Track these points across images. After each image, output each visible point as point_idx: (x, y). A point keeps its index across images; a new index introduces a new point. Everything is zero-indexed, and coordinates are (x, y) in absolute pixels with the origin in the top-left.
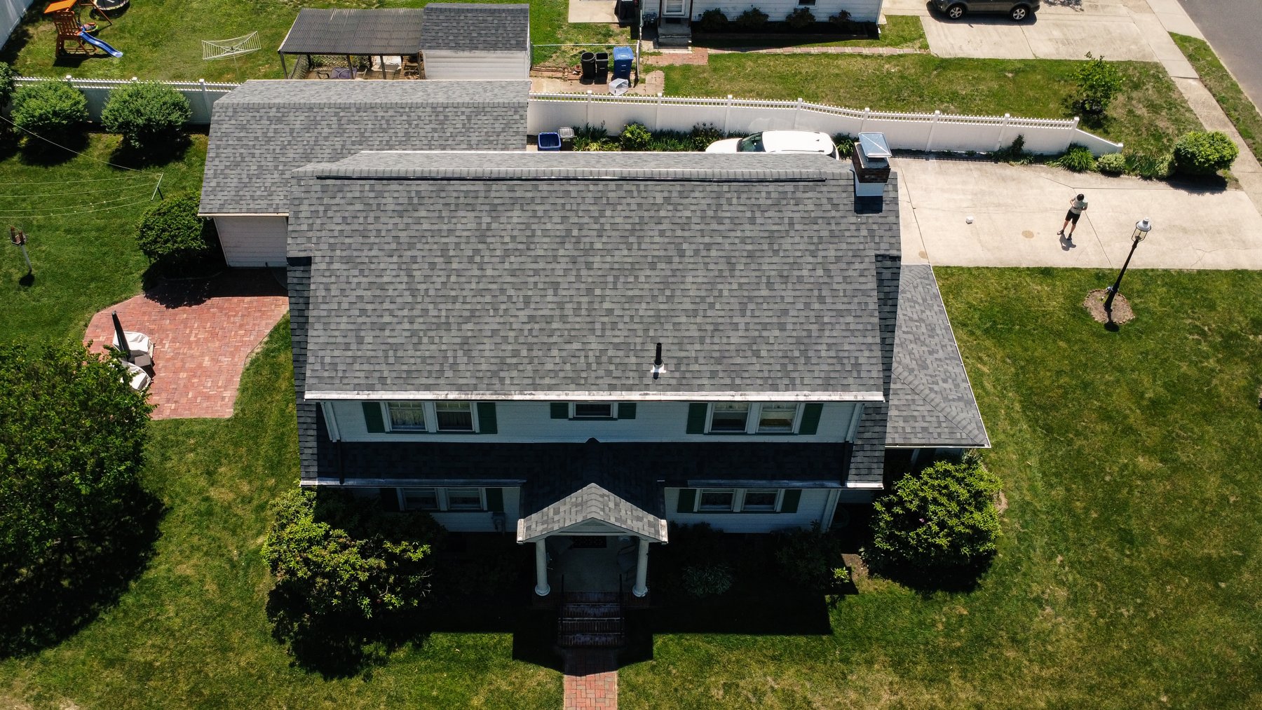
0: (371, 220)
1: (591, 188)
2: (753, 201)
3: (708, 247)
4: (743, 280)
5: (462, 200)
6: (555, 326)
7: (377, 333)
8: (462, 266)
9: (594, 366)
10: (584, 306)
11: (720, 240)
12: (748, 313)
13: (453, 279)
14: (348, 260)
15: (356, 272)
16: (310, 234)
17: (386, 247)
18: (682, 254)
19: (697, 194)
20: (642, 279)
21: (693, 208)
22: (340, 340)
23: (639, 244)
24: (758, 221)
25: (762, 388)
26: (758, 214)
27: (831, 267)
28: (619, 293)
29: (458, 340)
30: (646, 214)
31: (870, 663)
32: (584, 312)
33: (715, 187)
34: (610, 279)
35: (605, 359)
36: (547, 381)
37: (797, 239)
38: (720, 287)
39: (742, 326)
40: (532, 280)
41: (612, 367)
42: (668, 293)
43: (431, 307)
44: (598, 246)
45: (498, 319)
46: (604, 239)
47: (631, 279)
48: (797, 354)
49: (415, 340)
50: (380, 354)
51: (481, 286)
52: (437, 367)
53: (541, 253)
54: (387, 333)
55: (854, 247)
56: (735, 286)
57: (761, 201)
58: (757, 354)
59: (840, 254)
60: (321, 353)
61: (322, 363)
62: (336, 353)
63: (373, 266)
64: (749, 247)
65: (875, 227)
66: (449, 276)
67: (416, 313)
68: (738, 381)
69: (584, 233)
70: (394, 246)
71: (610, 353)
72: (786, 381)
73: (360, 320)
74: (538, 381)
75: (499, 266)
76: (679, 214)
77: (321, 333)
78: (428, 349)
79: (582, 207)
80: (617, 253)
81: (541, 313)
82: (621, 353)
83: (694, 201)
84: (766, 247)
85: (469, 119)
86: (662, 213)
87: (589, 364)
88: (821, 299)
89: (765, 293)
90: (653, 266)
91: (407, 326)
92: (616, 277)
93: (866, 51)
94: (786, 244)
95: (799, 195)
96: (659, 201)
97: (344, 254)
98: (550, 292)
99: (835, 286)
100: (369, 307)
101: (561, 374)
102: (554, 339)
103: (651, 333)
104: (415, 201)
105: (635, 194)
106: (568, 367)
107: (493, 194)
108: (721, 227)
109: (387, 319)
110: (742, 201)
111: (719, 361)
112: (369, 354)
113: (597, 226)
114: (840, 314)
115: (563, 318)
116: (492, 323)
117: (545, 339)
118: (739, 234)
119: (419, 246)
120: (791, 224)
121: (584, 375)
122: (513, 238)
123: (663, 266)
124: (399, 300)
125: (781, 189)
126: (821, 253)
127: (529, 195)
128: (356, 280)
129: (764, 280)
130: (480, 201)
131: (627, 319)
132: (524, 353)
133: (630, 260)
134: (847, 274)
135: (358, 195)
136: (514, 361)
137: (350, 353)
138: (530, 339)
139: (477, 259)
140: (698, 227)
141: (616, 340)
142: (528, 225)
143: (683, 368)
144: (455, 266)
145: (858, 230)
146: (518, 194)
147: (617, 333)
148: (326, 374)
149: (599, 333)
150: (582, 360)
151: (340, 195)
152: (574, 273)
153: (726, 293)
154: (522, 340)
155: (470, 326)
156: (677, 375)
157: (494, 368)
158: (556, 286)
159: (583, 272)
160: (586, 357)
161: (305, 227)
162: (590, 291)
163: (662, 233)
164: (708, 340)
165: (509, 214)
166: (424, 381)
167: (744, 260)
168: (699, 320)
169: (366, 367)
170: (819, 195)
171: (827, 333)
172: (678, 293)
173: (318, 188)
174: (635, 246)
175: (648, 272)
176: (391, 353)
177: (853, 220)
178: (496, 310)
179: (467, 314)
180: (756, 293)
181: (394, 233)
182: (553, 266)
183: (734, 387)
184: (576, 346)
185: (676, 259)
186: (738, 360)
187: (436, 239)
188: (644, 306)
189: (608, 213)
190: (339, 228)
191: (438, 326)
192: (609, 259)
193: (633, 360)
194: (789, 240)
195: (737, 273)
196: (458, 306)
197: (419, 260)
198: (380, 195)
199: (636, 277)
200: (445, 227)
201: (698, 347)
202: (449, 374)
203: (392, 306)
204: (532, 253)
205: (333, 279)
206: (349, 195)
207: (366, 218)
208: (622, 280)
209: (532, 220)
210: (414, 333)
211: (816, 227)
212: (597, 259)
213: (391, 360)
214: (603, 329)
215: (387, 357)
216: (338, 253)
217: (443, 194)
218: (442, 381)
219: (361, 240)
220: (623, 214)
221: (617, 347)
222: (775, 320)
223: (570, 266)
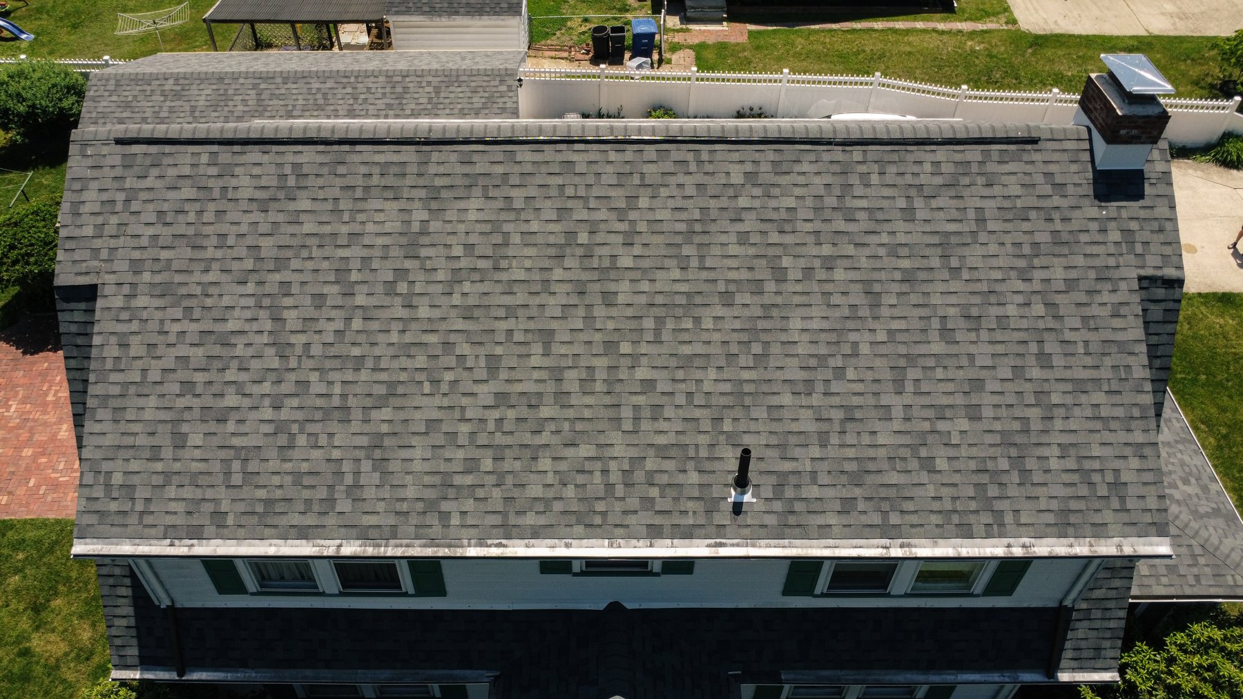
0: (209, 216)
1: (613, 156)
2: (909, 179)
3: (829, 263)
4: (895, 325)
5: (376, 180)
6: (545, 412)
7: (212, 427)
8: (373, 301)
9: (620, 491)
10: (601, 375)
11: (850, 250)
12: (909, 387)
13: (357, 324)
14: (164, 291)
15: (178, 313)
16: (98, 243)
17: (235, 266)
18: (780, 275)
19: (805, 167)
20: (708, 323)
21: (798, 191)
22: (142, 440)
23: (702, 258)
24: (920, 215)
25: (939, 533)
26: (918, 203)
27: (1059, 299)
28: (664, 349)
29: (364, 441)
30: (713, 203)
32: (599, 387)
33: (837, 153)
34: (649, 324)
35: (639, 476)
36: (530, 519)
37: (993, 249)
38: (853, 337)
39: (897, 412)
40: (504, 325)
41: (654, 492)
42: (757, 349)
43: (314, 377)
44: (626, 262)
45: (438, 401)
46: (637, 250)
47: (688, 324)
48: (1004, 464)
49: (282, 440)
50: (216, 467)
51: (408, 338)
52: (322, 493)
53: (521, 275)
54: (231, 427)
55: (1097, 262)
56: (882, 336)
57: (923, 179)
58: (928, 465)
59: (1073, 274)
60: (106, 466)
61: (108, 486)
62: (134, 466)
63: (209, 302)
64: (906, 264)
65: (1134, 225)
66: (348, 320)
67: (286, 388)
68: (894, 519)
69: (599, 238)
70: (249, 264)
71: (650, 465)
72: (987, 518)
73: (181, 403)
74: (513, 520)
75: (443, 301)
76: (773, 203)
77: (106, 427)
78: (307, 457)
79: (596, 192)
80: (659, 275)
81: (519, 388)
82: (670, 465)
83: (801, 180)
84: (935, 262)
86: (743, 202)
87: (610, 487)
88: (1044, 360)
89: (937, 348)
90: (727, 299)
91: (268, 414)
92: (660, 321)
94: (974, 256)
95: (991, 167)
96: (737, 179)
97: (158, 279)
98: (537, 349)
99: (1068, 336)
100: (200, 377)
101: (558, 506)
102: (544, 438)
103: (727, 426)
104: (291, 182)
105: (693, 167)
106: (570, 492)
107: (432, 169)
108: (851, 227)
109: (231, 400)
110: (889, 179)
111: (856, 479)
112: (197, 467)
113: (623, 227)
114: (1080, 387)
115: (561, 397)
116: (428, 407)
117: (527, 439)
118: (885, 238)
119: (295, 264)
120: (981, 221)
121: (600, 506)
122: (469, 247)
123: (747, 299)
124: (255, 364)
125: (958, 157)
126: (1038, 275)
127: (499, 169)
128: (176, 328)
129: (936, 324)
130: (409, 181)
131: (681, 399)
132: (487, 464)
133: (684, 288)
134: (1087, 311)
135: (187, 171)
136: (469, 480)
137: (159, 466)
138: (499, 439)
139: (402, 287)
140: (809, 227)
141: (661, 440)
142: (496, 226)
143: (789, 493)
144: (360, 300)
145: (1103, 231)
146: (478, 169)
147: (663, 425)
148: (114, 506)
149: (628, 426)
150: (598, 478)
151: (155, 172)
152: (581, 312)
153: (865, 349)
154: (482, 439)
155: (386, 413)
156: (778, 506)
157: (431, 494)
158: (547, 337)
159: (599, 311)
160: (605, 472)
161: (89, 231)
162: (610, 346)
163: (743, 239)
164: (835, 440)
165: (462, 204)
166: (296, 519)
167: (896, 288)
168: (816, 400)
169: (188, 493)
170: (1029, 168)
171: (1058, 424)
172: (775, 349)
173: (117, 160)
174: (694, 263)
175: (719, 311)
176: (236, 466)
177: (1093, 212)
178: (435, 382)
179: (381, 390)
180: (923, 349)
181: (249, 241)
182: (543, 299)
183: (887, 531)
184: (585, 451)
185: (770, 286)
186: (894, 478)
187: (328, 251)
188: (712, 374)
189: (643, 202)
190: (151, 231)
191: (327, 413)
192: (645, 286)
193: (694, 477)
194: (980, 251)
195: (885, 311)
196: (364, 375)
197: (295, 289)
198: (227, 171)
199: (697, 320)
200: (344, 229)
201: (815, 452)
202: (344, 505)
203: (243, 377)
204: (504, 276)
205: (135, 326)
206: (172, 172)
207: (200, 212)
208: (670, 324)
209: (504, 216)
210: (280, 427)
211: (1026, 226)
212: (625, 286)
213: (237, 479)
214: (636, 419)
215: (228, 474)
216: (147, 277)
217: (341, 170)
218: (331, 520)
219: (189, 253)
220: (671, 203)
221: (663, 452)
222: (959, 400)
223: (574, 300)
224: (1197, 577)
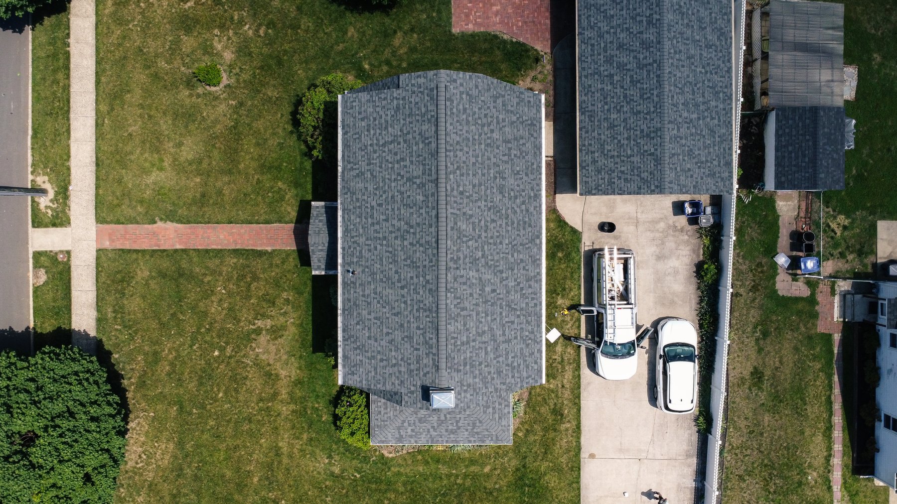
0: (417, 118)
1: (434, 240)
2: (428, 330)
3: (405, 302)
4: (390, 319)
5: (427, 167)
6: (369, 220)
7: (366, 128)
8: (395, 169)
9: (352, 240)
10: (378, 235)
11: (409, 309)
12: (376, 321)
13: (390, 165)
14: (398, 108)
15: (393, 113)
16: (410, 85)
17: (405, 128)
18: (402, 288)
19: (431, 299)
20: (391, 266)
21: (424, 296)
22: (363, 109)
23: (407, 265)
24: (418, 331)
25: (344, 324)
26: (421, 332)
27: (396, 368)
28: (384, 254)
29: (363, 170)
30: (421, 270)
31: (300, 368)
32: (375, 235)
33: (434, 309)
34: (390, 249)
35: (355, 245)
36: (346, 216)
37: (409, 351)
38: (387, 307)
39: (369, 317)
40: (390, 208)
41: (352, 249)
42: (384, 279)
43: (377, 155)
44: (406, 243)
45: (372, 190)
46: (409, 246)
47: (390, 260)
48: (358, 344)
49: (363, 148)
50: (357, 131)
51: (387, 180)
52: (352, 160)
53: (402, 212)
54: (366, 133)
55: (405, 382)
56: (387, 315)
57: (428, 334)
58: (358, 323)
59: (402, 374)
60: (357, 100)
61: (353, 102)
62: (357, 108)
63: (395, 122)
64: (406, 325)
65: (415, 395)
66: (391, 163)
67: (375, 147)
68: (346, 312)
69: (412, 235)
70: (405, 132)
71: (358, 248)
72: (347, 337)
73: (371, 118)
74: (346, 212)
75: (396, 190)
76: (421, 288)
77: (366, 99)
78: (360, 154)
79: (424, 234)
80: (403, 253)
81: (375, 212)
82: (358, 254)
83: (427, 297)
84: (406, 334)
85: (652, 154)
86: (421, 279)
87: (353, 237)
88: (382, 360)
89: (385, 330)
90: (396, 272)
91: (369, 143)
92: (391, 252)
93: (837, 461)
94: (407, 345)
95: (431, 356)
96: (428, 277)
97: (401, 106)
98: (384, 217)
99: (387, 368)
100: (377, 122)
101: (349, 223)
102: (364, 220)
103: (366, 270)
104: (427, 141)
105: (431, 264)
106: (352, 227)
107: (430, 184)
108: (415, 311)
109: (372, 132)
110: (428, 323)
111: (355, 303)
112: (357, 125)
113: (415, 242)
114: (375, 369)
115: (373, 224)
116: (371, 188)
117: (363, 215)
118: (412, 320)
119: (405, 145)
120: (417, 349)
121: (349, 235)
122: (409, 197)
123: (397, 277)
124: (380, 137)
125: (434, 346)
126: (403, 363)
127: (430, 205)
128: (389, 113)
129: (390, 331)
130: (427, 177)
131: (373, 257)
132: (358, 204)
133: (399, 260)
134: (393, 376)
135: (429, 109)
136: (354, 199)
137: (357, 115)
138: (363, 207)
139: (399, 178)
140: (415, 298)
141: (363, 251)
142: (415, 205)
143: (352, 285)
144: (396, 166)
145: (414, 386)
146: (430, 198)
147: (367, 252)
148: (348, 104)
149: (367, 243)
150: (355, 234)
151: (429, 99)
152: (393, 230)
153: (385, 310)
154: (363, 203)
155: (369, 176)
156: (349, 282)
157: (351, 190)
158: (387, 220)
159: (393, 235)
160: (356, 236)
161: (413, 82)
162: (385, 238)
163: (412, 278)
164: (363, 299)
165: (421, 194)
166: (346, 154)
167: (399, 321)
168: (373, 295)
169: (352, 124)
170: (431, 367)
171: (367, 361)
172: (384, 285)
173: (432, 86)
174: (405, 263)
175: (394, 269)
176: (357, 136)
177: (419, 384)
178: (376, 189)
179: (374, 174)
180: (384, 326)
181: (411, 131)
182: (396, 219)
183: (344, 310)
184: (361, 231)
185: (399, 285)
186: (355, 314)
187: (408, 155)
188: (379, 266)
189: (421, 249)
190: (413, 101)
191: (369, 159)
192: (400, 248)
193: (355, 260)
194: (409, 347)
195: (393, 317)
196: (378, 168)
197: (399, 146)
198: (429, 121)
199: (391, 263)
200: (414, 159)
201: (361, 293)
202: (349, 166)
203: (377, 134)
204: (402, 207)
205: (389, 101)
206: (429, 104)
207: (418, 115)
208: (390, 255)
209: (418, 207)
210: (366, 147)
211: (415, 363)
212: (399, 243)
213: (354, 137)
214: (368, 245)
215: (356, 134)
216: (401, 102)
217: (430, 157)
218: (346, 163)
219: (408, 113)
220: (421, 257)
221: (361, 252)
222: (372, 335)
223: (396, 228)
224: (377, 420)
